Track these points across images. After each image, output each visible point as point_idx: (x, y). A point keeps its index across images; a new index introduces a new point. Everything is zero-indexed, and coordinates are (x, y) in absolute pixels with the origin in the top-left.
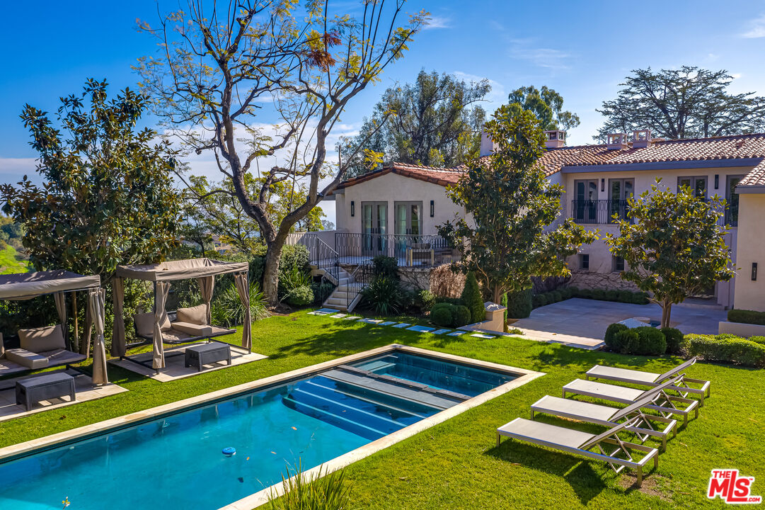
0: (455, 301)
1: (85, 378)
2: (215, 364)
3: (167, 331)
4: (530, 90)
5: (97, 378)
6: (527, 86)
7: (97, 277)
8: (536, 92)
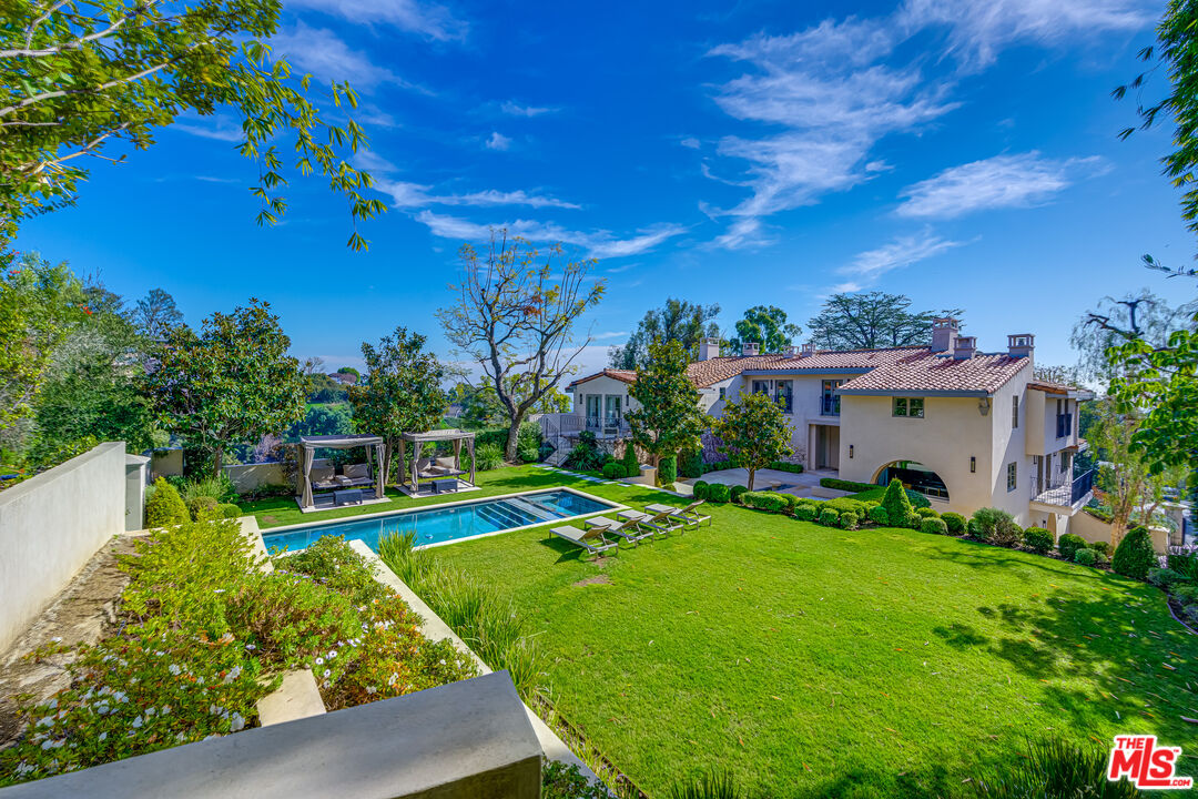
0: (619, 462)
1: (370, 492)
2: (449, 490)
3: (428, 471)
4: (761, 308)
5: (378, 494)
6: (758, 306)
7: (382, 438)
8: (765, 310)
